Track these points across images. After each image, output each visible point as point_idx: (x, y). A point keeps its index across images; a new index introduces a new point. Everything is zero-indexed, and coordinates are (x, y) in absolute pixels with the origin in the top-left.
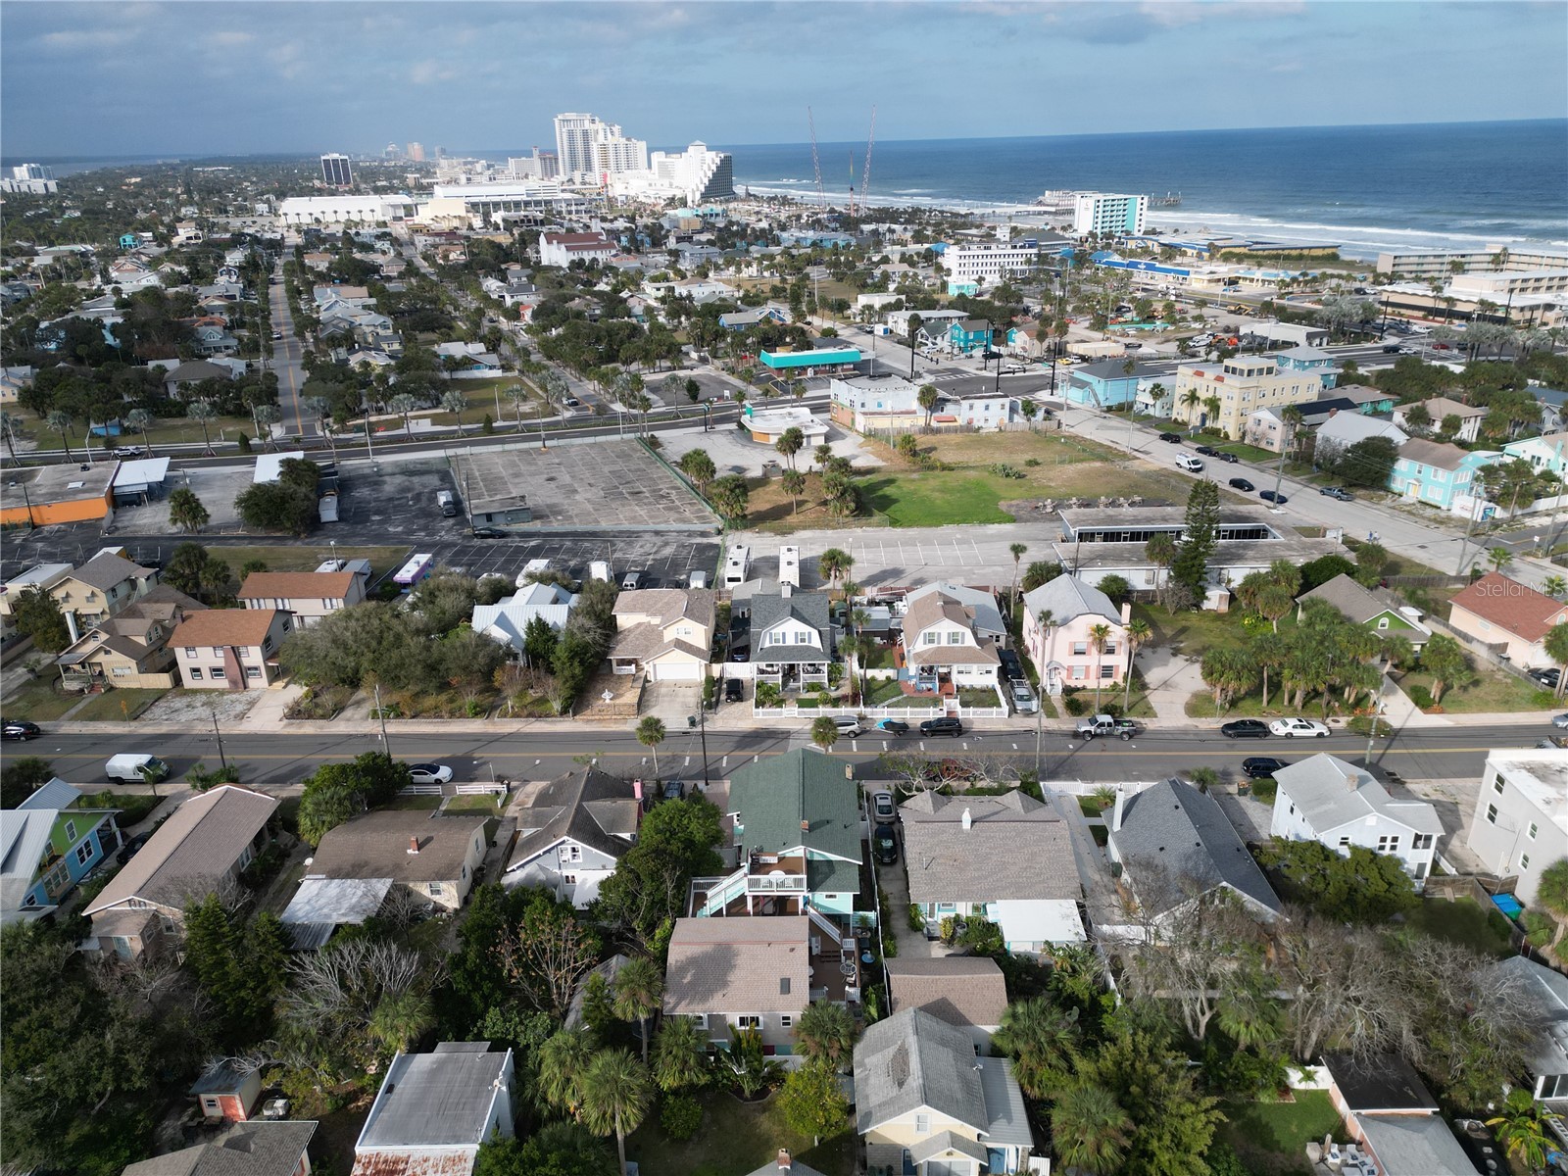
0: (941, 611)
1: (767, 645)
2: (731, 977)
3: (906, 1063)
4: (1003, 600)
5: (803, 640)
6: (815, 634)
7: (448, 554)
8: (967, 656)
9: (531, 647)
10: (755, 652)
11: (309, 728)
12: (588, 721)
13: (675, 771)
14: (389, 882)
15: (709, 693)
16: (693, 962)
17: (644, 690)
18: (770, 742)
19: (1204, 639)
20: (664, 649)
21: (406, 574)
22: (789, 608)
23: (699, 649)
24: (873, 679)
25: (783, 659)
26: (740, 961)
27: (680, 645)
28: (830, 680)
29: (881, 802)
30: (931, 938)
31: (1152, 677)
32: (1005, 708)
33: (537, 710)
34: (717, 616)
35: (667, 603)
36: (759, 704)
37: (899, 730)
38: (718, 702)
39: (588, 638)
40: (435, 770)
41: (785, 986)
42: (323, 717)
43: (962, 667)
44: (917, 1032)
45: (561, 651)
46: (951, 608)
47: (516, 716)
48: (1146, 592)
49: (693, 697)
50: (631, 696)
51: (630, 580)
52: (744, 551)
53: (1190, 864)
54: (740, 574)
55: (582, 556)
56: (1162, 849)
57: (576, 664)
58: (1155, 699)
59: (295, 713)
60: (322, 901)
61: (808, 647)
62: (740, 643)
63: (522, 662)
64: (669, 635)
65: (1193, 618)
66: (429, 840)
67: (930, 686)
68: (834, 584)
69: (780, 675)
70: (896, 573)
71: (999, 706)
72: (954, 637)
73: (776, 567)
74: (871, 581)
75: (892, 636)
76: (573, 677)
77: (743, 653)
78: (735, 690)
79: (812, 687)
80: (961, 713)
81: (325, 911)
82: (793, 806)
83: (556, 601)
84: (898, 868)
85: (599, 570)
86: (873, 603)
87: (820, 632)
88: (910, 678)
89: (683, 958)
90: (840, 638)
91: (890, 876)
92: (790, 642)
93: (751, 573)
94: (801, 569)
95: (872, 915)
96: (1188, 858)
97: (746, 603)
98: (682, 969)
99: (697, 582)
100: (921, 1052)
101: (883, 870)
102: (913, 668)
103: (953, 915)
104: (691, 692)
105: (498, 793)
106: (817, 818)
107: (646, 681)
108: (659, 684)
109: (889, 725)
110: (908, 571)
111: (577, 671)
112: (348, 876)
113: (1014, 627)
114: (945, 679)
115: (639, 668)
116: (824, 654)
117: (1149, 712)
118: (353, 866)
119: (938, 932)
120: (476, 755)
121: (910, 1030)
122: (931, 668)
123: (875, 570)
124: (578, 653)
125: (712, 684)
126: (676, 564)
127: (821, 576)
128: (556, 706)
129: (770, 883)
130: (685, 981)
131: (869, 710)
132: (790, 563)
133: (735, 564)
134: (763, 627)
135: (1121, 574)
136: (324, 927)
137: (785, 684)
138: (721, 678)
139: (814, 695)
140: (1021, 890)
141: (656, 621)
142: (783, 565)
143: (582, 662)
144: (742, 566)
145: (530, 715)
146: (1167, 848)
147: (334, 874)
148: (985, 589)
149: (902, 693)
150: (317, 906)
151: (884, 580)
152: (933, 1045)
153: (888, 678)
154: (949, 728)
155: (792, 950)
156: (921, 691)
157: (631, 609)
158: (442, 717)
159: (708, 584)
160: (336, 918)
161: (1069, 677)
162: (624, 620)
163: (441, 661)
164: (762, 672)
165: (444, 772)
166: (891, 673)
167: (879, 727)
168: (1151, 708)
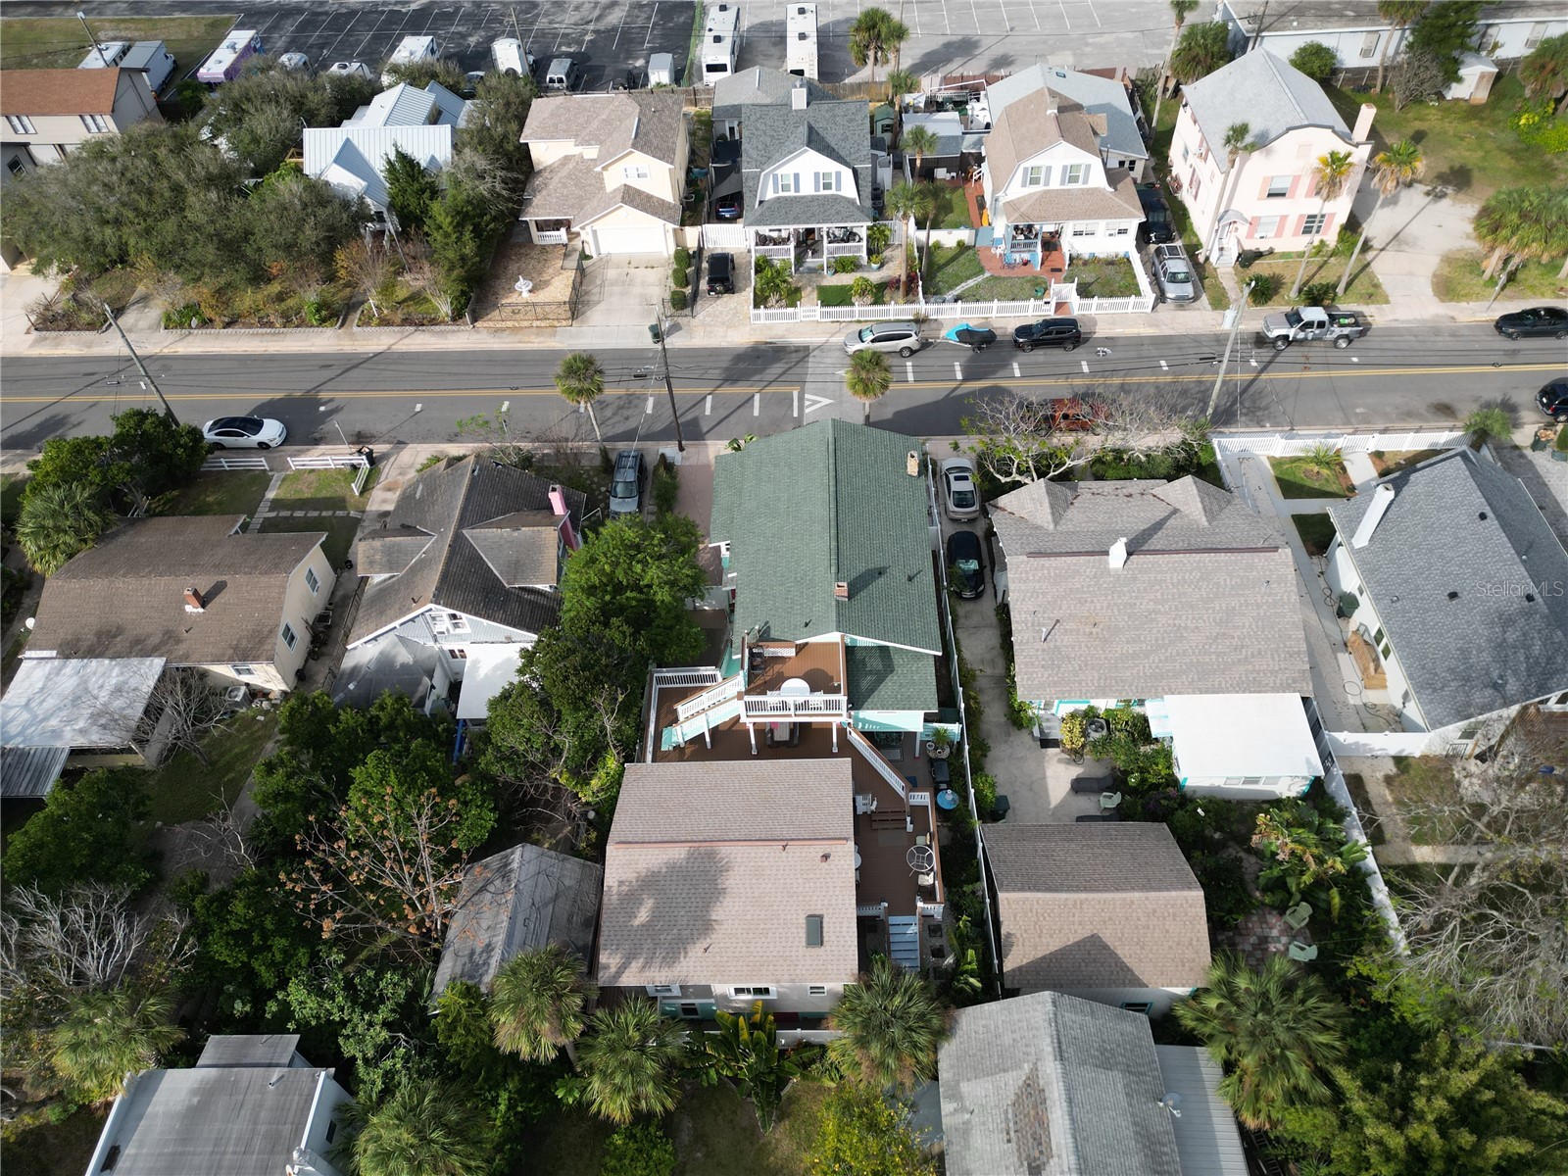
0: (1053, 128)
1: (770, 195)
2: (717, 913)
3: (1042, 1123)
4: (1139, 92)
5: (827, 186)
6: (847, 174)
7: (290, 27)
8: (1091, 207)
9: (399, 200)
10: (751, 206)
11: (70, 346)
12: (497, 330)
13: (631, 424)
14: (157, 664)
15: (682, 279)
16: (650, 883)
17: (581, 271)
18: (776, 369)
19: (1453, 153)
20: (606, 207)
21: (214, 67)
22: (803, 130)
23: (662, 203)
24: (938, 246)
25: (796, 221)
26: (732, 881)
27: (633, 197)
28: (870, 252)
29: (957, 486)
30: (1046, 743)
31: (1376, 227)
32: (1149, 295)
33: (414, 314)
34: (692, 134)
35: (607, 122)
36: (760, 301)
37: (981, 341)
38: (695, 294)
39: (483, 188)
40: (255, 426)
41: (815, 929)
42: (91, 326)
43: (1081, 225)
44: (1061, 1055)
45: (439, 212)
46: (1069, 115)
47: (385, 322)
48: (1359, 71)
49: (658, 285)
50: (559, 287)
51: (557, 70)
52: (731, 14)
53: (1512, 636)
54: (725, 59)
55: (487, 28)
56: (1453, 595)
57: (467, 236)
58: (1384, 267)
59: (49, 320)
60: (50, 703)
61: (836, 199)
62: (725, 190)
63: (391, 225)
64: (614, 179)
65: (1430, 117)
66: (218, 588)
67: (1026, 256)
68: (874, 73)
69: (792, 245)
70: (965, 47)
71: (1138, 294)
72: (1071, 175)
73: (782, 40)
74: (929, 63)
75: (966, 165)
76: (463, 259)
77: (729, 206)
78: (722, 273)
79: (844, 265)
80: (1078, 308)
81: (54, 722)
82: (820, 545)
83: (435, 118)
84: (987, 605)
85: (508, 54)
86: (935, 105)
87: (855, 172)
88: (995, 242)
89: (631, 876)
90: (886, 175)
91: (975, 620)
92: (807, 189)
93: (743, 57)
94: (822, 45)
95: (954, 728)
96: (1507, 622)
97: (735, 111)
98: (631, 899)
99: (660, 74)
100: (1070, 1101)
101: (963, 609)
102: (1001, 227)
103: (1083, 707)
104: (654, 276)
105: (355, 468)
106: (861, 567)
107: (584, 256)
108: (606, 261)
109: (966, 335)
110: (985, 43)
111: (469, 249)
112: (92, 653)
113: (1158, 142)
114: (1051, 244)
115: (572, 236)
116: (861, 209)
117: (1375, 294)
118: (99, 634)
119: (1058, 732)
120: (324, 395)
121: (1047, 1047)
122: (1030, 227)
123: (935, 44)
124: (470, 215)
125: (687, 259)
126: (628, 39)
127: (852, 58)
128: (445, 308)
129: (784, 706)
130: (637, 922)
131: (932, 307)
132: (802, 36)
133: (718, 39)
134: (762, 165)
135: (1327, 42)
136: (51, 753)
137: (800, 259)
138: (700, 249)
139: (846, 279)
140: (1207, 678)
141: (591, 152)
142: (792, 41)
143: (477, 232)
144: (727, 44)
145: (406, 321)
146: (1464, 596)
147: (70, 650)
148: (1108, 73)
149: (981, 271)
150: (40, 713)
151: (948, 60)
152: (1088, 1073)
153: (960, 244)
154: (1061, 334)
155: (826, 857)
156: (1011, 266)
157: (550, 134)
158: (271, 325)
159: (678, 76)
160: (72, 737)
161: (1250, 236)
162: (543, 152)
163: (247, 234)
164: (763, 240)
165: (271, 430)
166: (964, 235)
167: (947, 334)
168: (1377, 286)
